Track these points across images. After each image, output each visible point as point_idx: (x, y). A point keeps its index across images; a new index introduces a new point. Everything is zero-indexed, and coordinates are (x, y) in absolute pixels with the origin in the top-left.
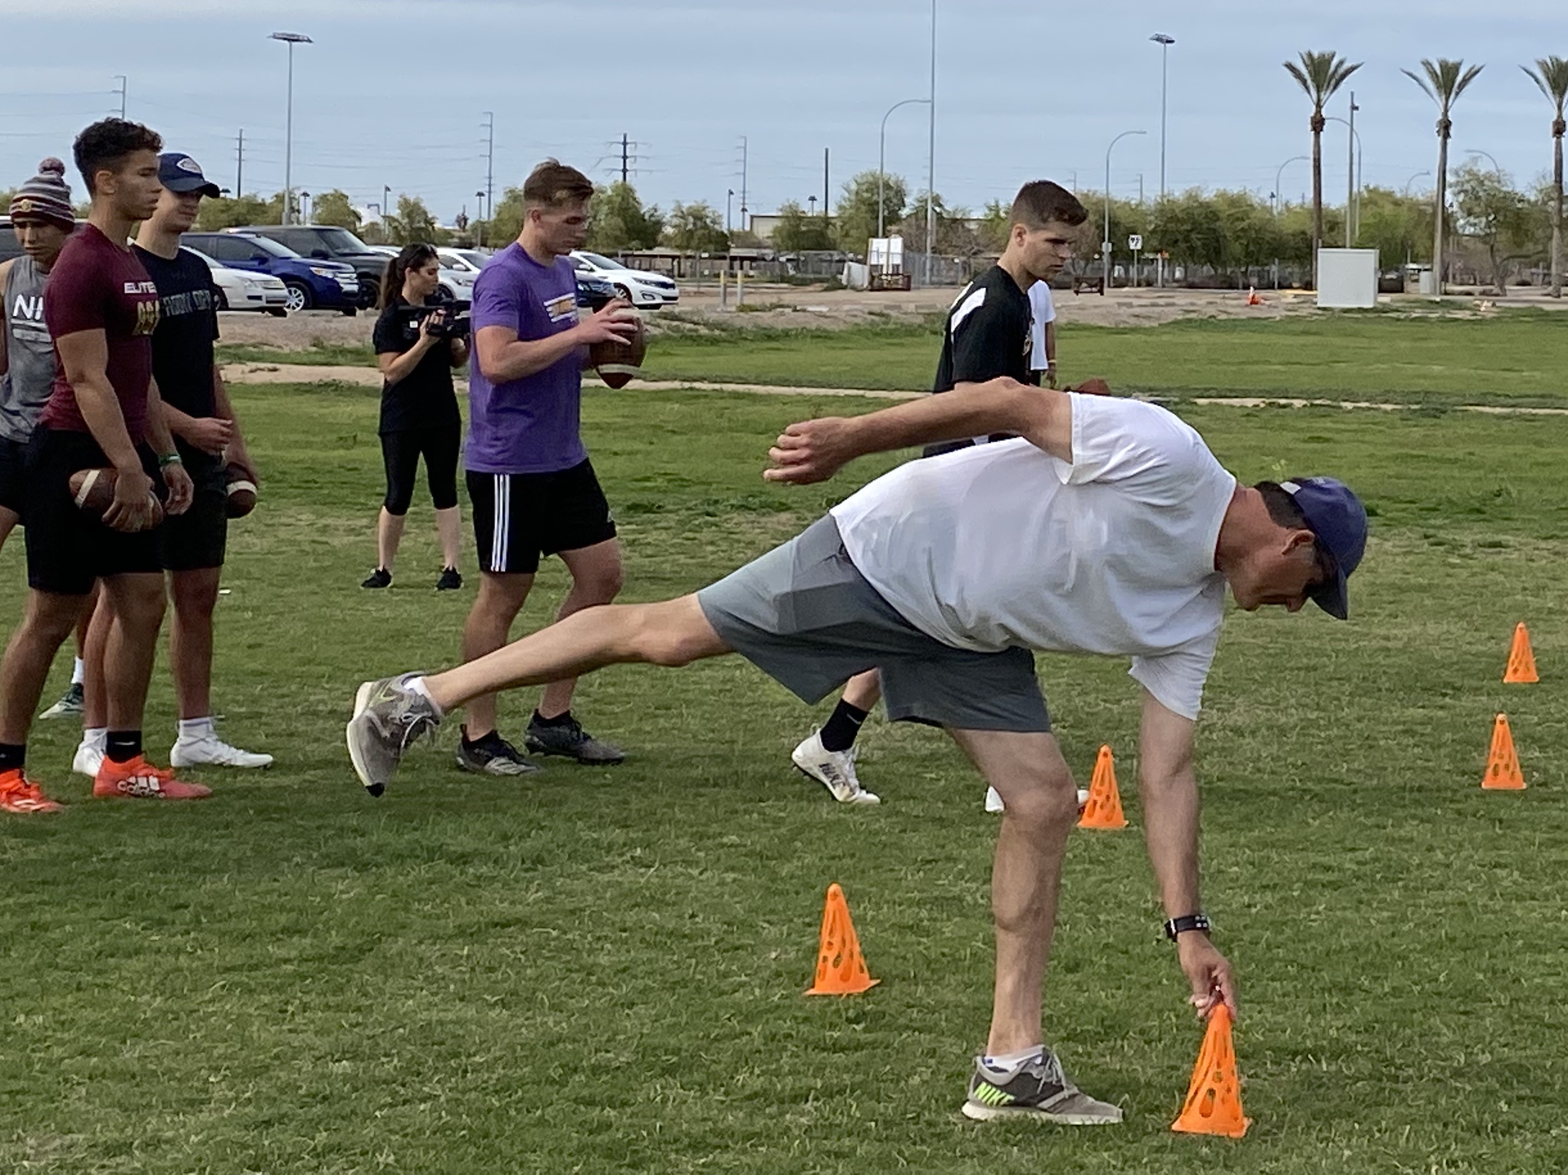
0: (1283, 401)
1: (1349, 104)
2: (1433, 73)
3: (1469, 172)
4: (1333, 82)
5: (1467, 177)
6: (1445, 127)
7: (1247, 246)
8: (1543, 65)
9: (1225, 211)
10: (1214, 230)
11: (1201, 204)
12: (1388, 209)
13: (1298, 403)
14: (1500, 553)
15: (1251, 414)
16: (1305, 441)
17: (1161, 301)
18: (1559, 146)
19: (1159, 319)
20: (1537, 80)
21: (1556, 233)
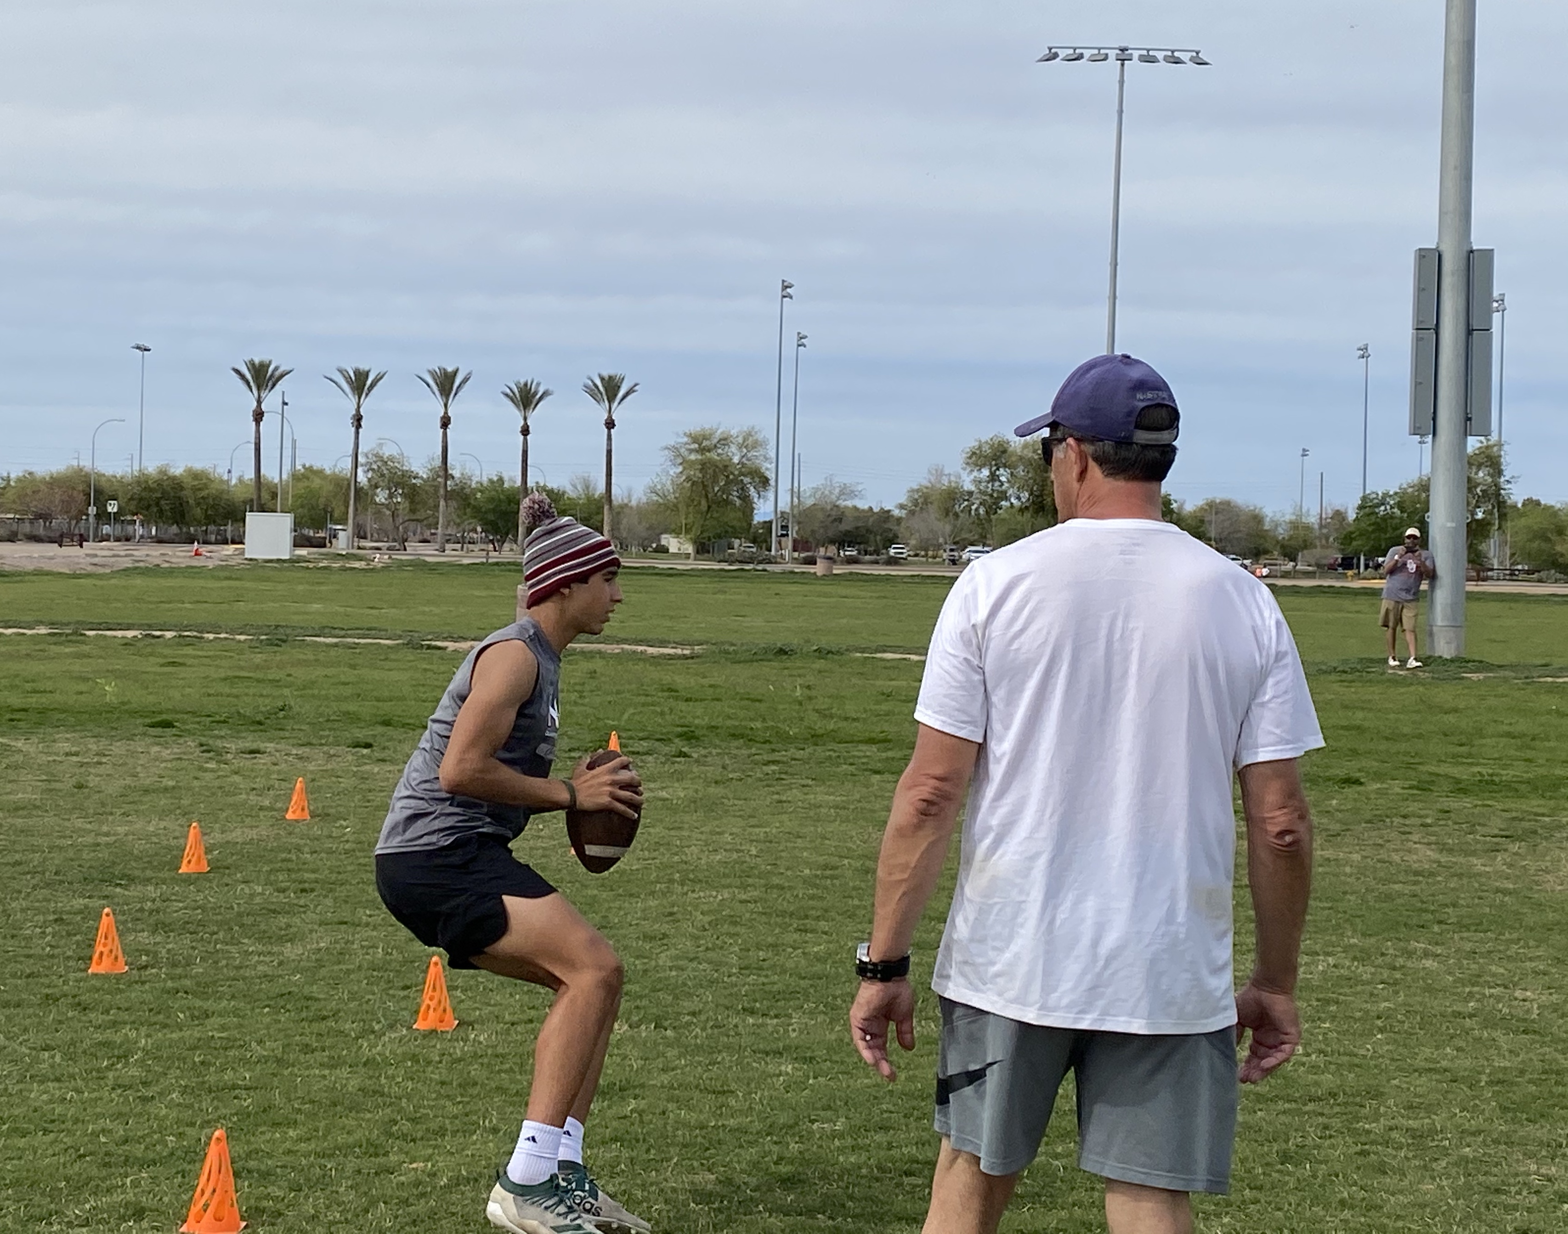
1: (282, 401)
2: (348, 379)
3: (376, 455)
4: (270, 384)
5: (375, 459)
6: (358, 420)
7: (206, 510)
8: (432, 373)
9: (189, 482)
11: (169, 478)
12: (317, 482)
14: (254, 758)
16: (162, 665)
17: (123, 553)
18: (445, 435)
19: (112, 567)
20: (428, 385)
21: (442, 503)
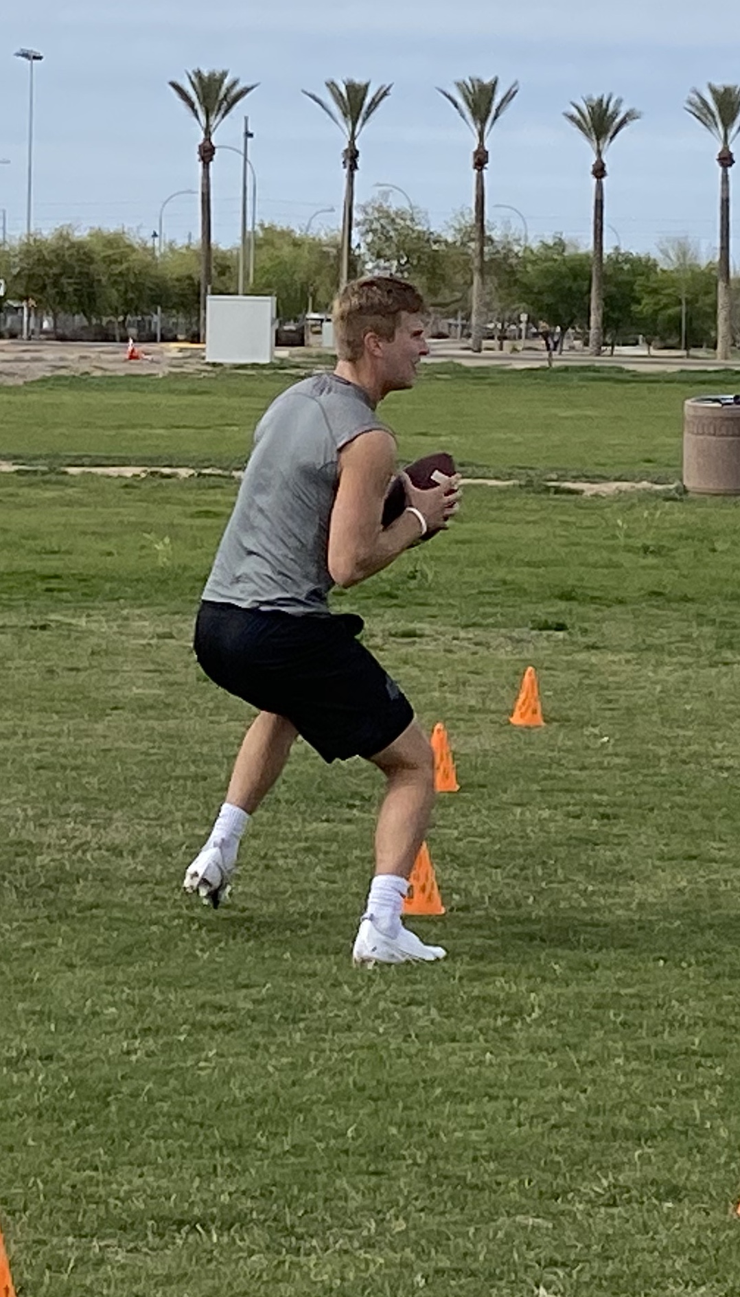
0: (167, 471)
1: (243, 131)
2: (338, 97)
3: (379, 209)
4: (224, 105)
5: (376, 215)
6: (352, 157)
7: (126, 292)
8: (460, 86)
9: (100, 251)
10: (87, 274)
11: (73, 245)
12: (287, 251)
13: (184, 472)
14: (414, 643)
15: (128, 485)
16: (192, 516)
17: (27, 356)
18: (480, 179)
19: (22, 376)
20: (456, 105)
21: (476, 278)
